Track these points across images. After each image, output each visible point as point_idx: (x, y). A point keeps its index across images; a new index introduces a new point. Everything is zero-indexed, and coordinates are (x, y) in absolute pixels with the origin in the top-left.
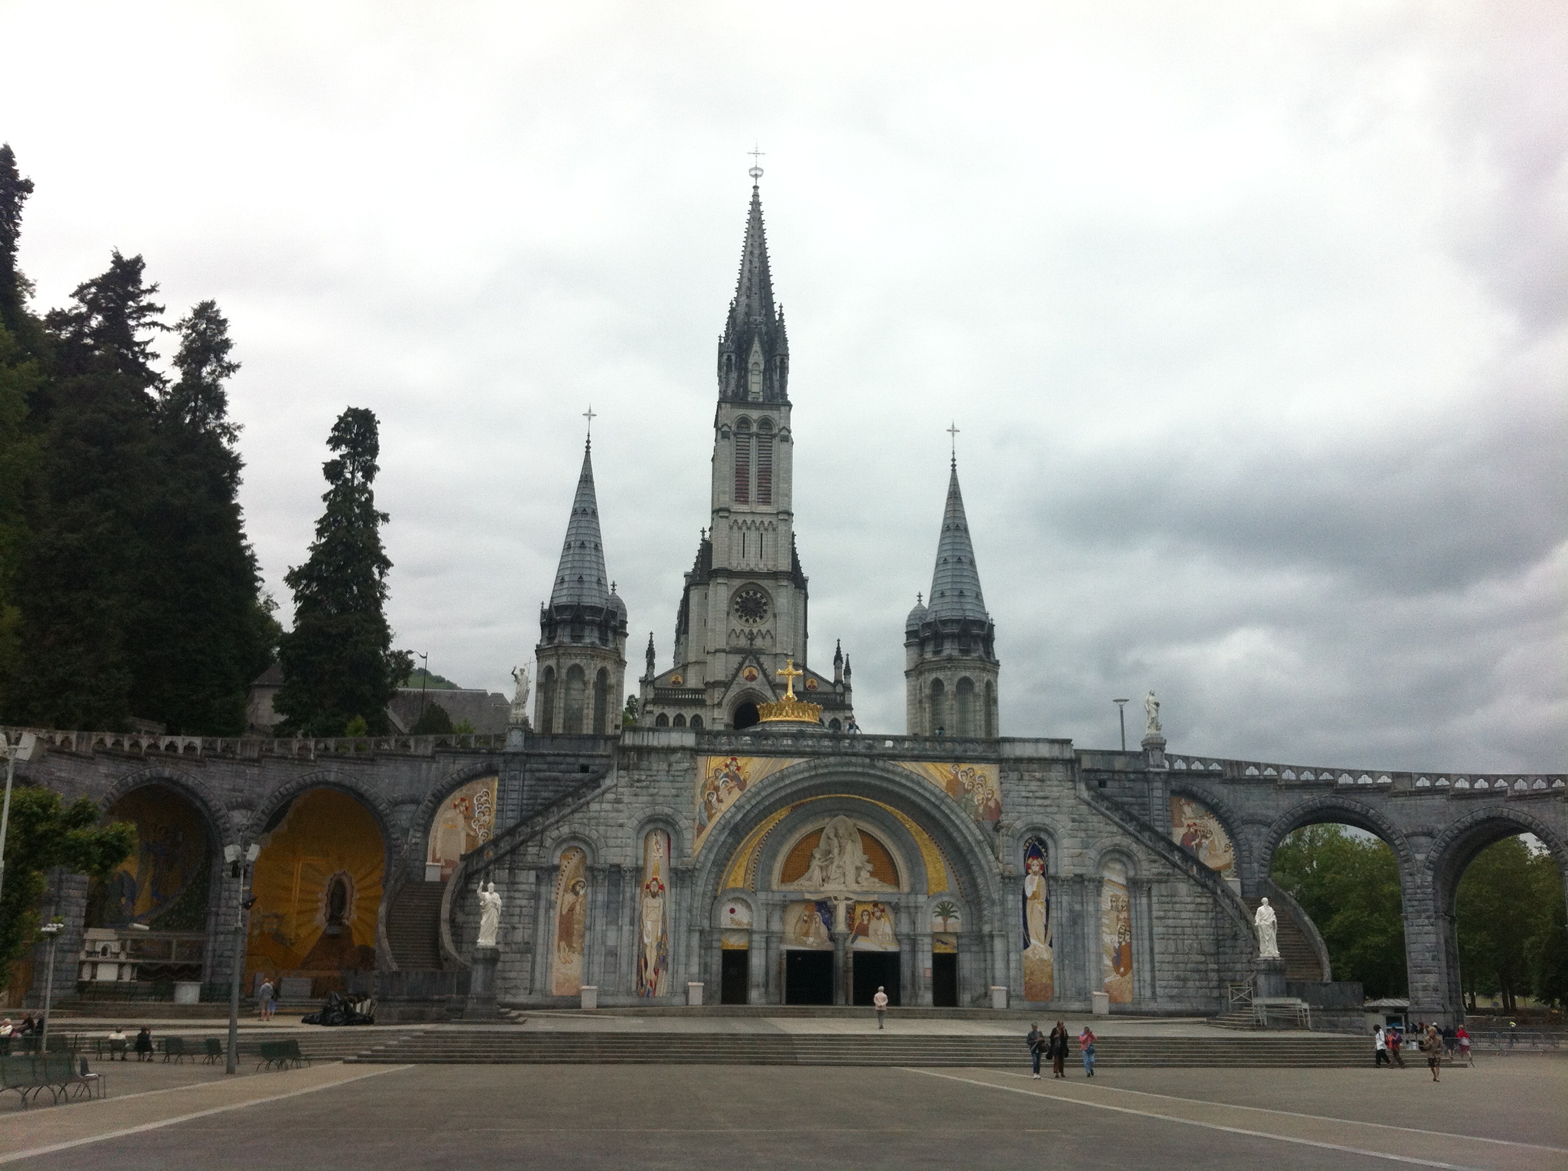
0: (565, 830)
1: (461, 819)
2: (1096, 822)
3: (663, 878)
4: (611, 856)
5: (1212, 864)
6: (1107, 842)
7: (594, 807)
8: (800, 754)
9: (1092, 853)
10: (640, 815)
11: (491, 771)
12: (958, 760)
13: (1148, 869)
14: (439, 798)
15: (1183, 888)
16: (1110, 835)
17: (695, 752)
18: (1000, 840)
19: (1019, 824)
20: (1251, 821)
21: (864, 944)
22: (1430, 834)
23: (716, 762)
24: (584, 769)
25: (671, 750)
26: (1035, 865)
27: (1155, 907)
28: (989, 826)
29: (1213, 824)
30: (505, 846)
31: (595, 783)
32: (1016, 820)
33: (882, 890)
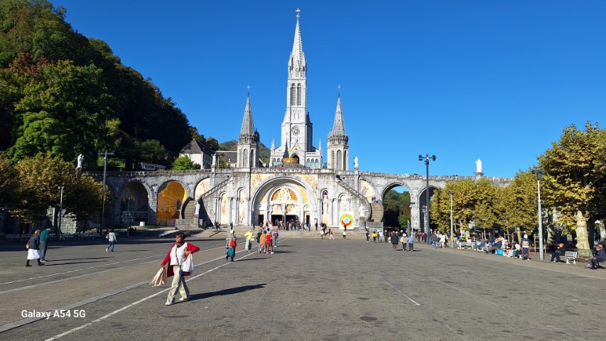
0: (222, 190)
1: (202, 188)
2: (340, 187)
3: (244, 200)
4: (232, 195)
5: (365, 196)
6: (341, 191)
7: (228, 185)
8: (273, 173)
9: (338, 194)
10: (238, 187)
11: (208, 177)
12: (309, 174)
13: (350, 197)
14: (198, 183)
15: (358, 201)
16: (341, 190)
17: (250, 173)
18: (317, 191)
19: (322, 188)
20: (378, 185)
21: (289, 214)
22: (417, 188)
23: (255, 175)
24: (228, 176)
25: (245, 173)
26: (325, 196)
27: (352, 206)
28: (315, 188)
29: (369, 187)
30: (210, 192)
31: (228, 180)
32: (321, 187)
33: (294, 202)
